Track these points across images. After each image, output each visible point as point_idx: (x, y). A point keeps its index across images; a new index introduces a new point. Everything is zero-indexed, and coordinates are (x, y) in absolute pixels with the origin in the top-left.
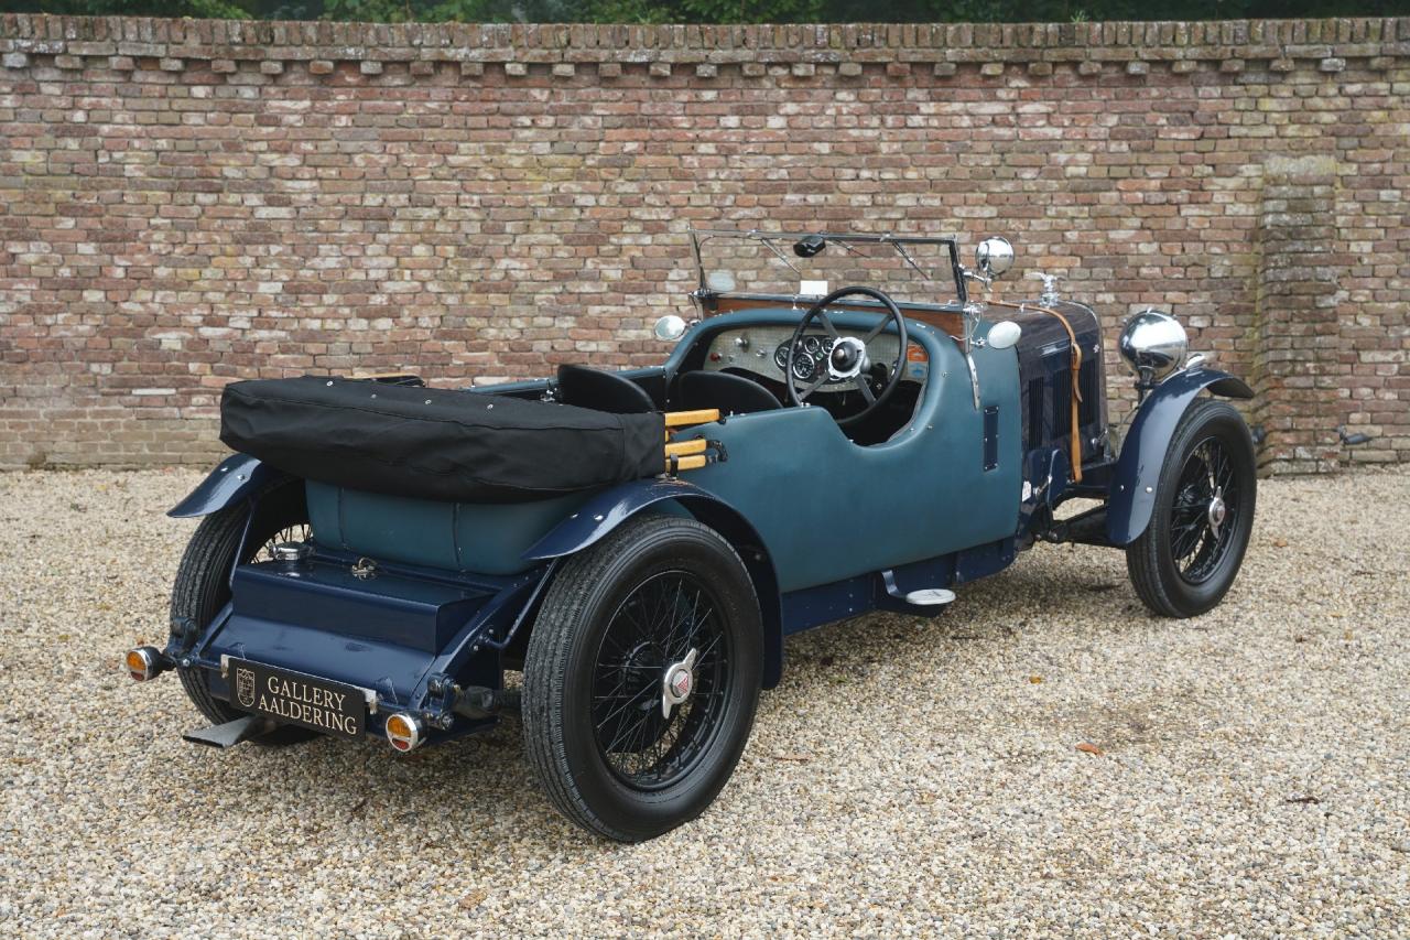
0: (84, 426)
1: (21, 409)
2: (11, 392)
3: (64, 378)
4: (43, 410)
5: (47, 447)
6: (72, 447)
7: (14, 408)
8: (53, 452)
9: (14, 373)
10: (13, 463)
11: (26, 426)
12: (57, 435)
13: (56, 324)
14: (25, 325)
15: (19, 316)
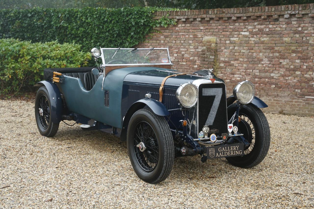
0: (293, 104)
1: (279, 99)
2: (277, 95)
3: (289, 92)
4: (284, 100)
5: (284, 109)
6: (289, 109)
7: (277, 99)
8: (285, 110)
9: (278, 91)
10: (275, 112)
11: (279, 103)
12: (286, 106)
13: (288, 79)
14: (282, 79)
15: (281, 77)
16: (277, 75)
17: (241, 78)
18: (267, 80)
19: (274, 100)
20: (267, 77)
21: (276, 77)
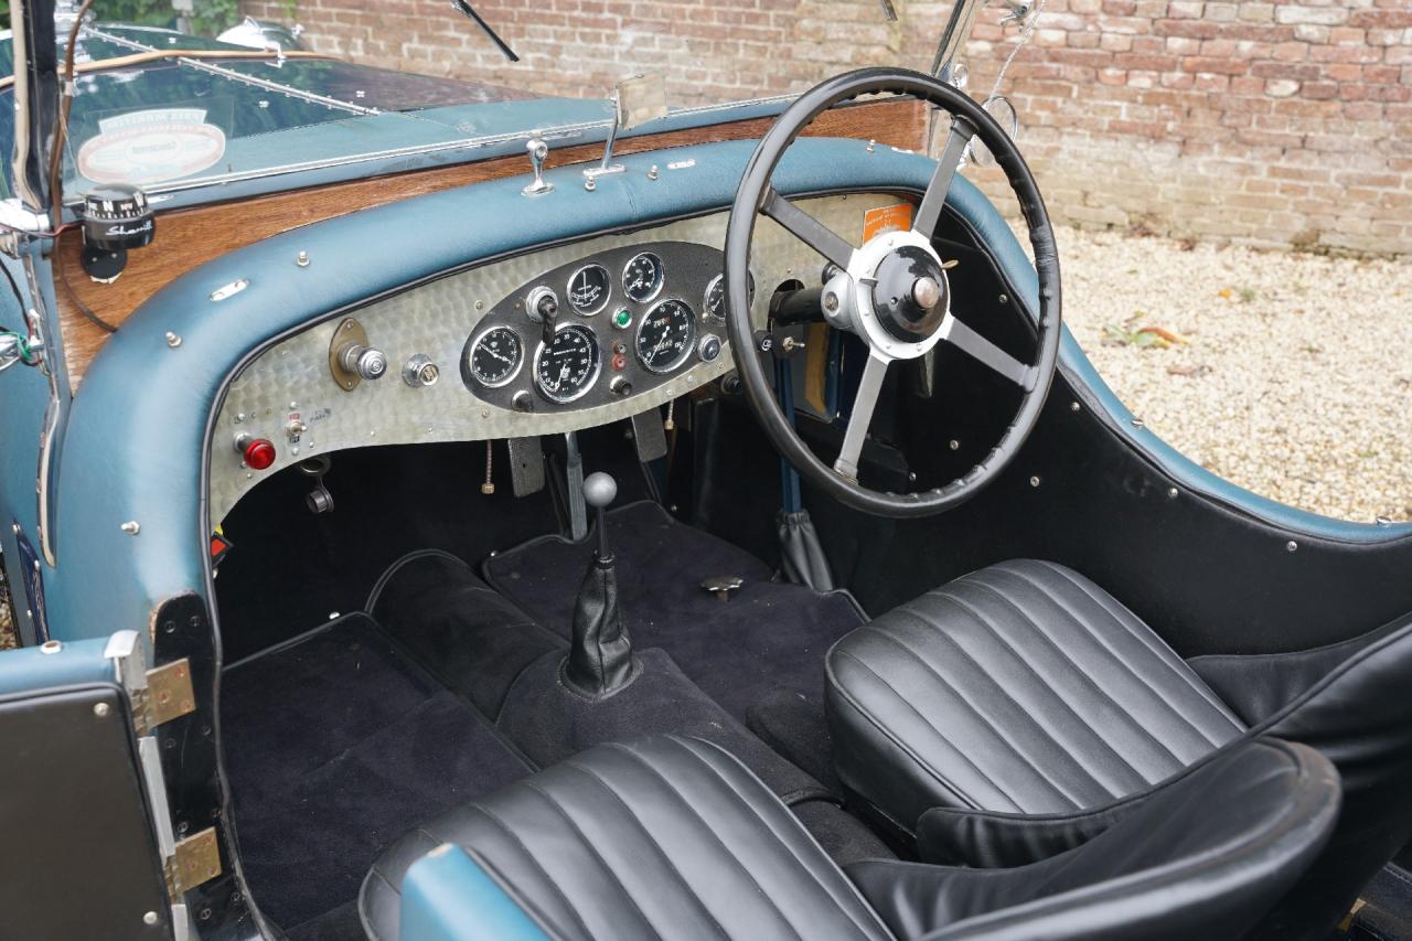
0: (1392, 198)
1: (1305, 168)
2: (1298, 143)
3: (1385, 126)
4: (1335, 171)
5: (1326, 223)
6: (1363, 226)
7: (1295, 165)
8: (1334, 230)
9: (1311, 115)
10: (1271, 239)
11: (1305, 190)
12: (1346, 207)
13: (1401, 44)
14: (1351, 43)
15: (1344, 29)
16: (1324, 18)
17: (1068, 31)
18: (1246, 46)
19: (1273, 172)
20: (1250, 29)
21: (1312, 29)
